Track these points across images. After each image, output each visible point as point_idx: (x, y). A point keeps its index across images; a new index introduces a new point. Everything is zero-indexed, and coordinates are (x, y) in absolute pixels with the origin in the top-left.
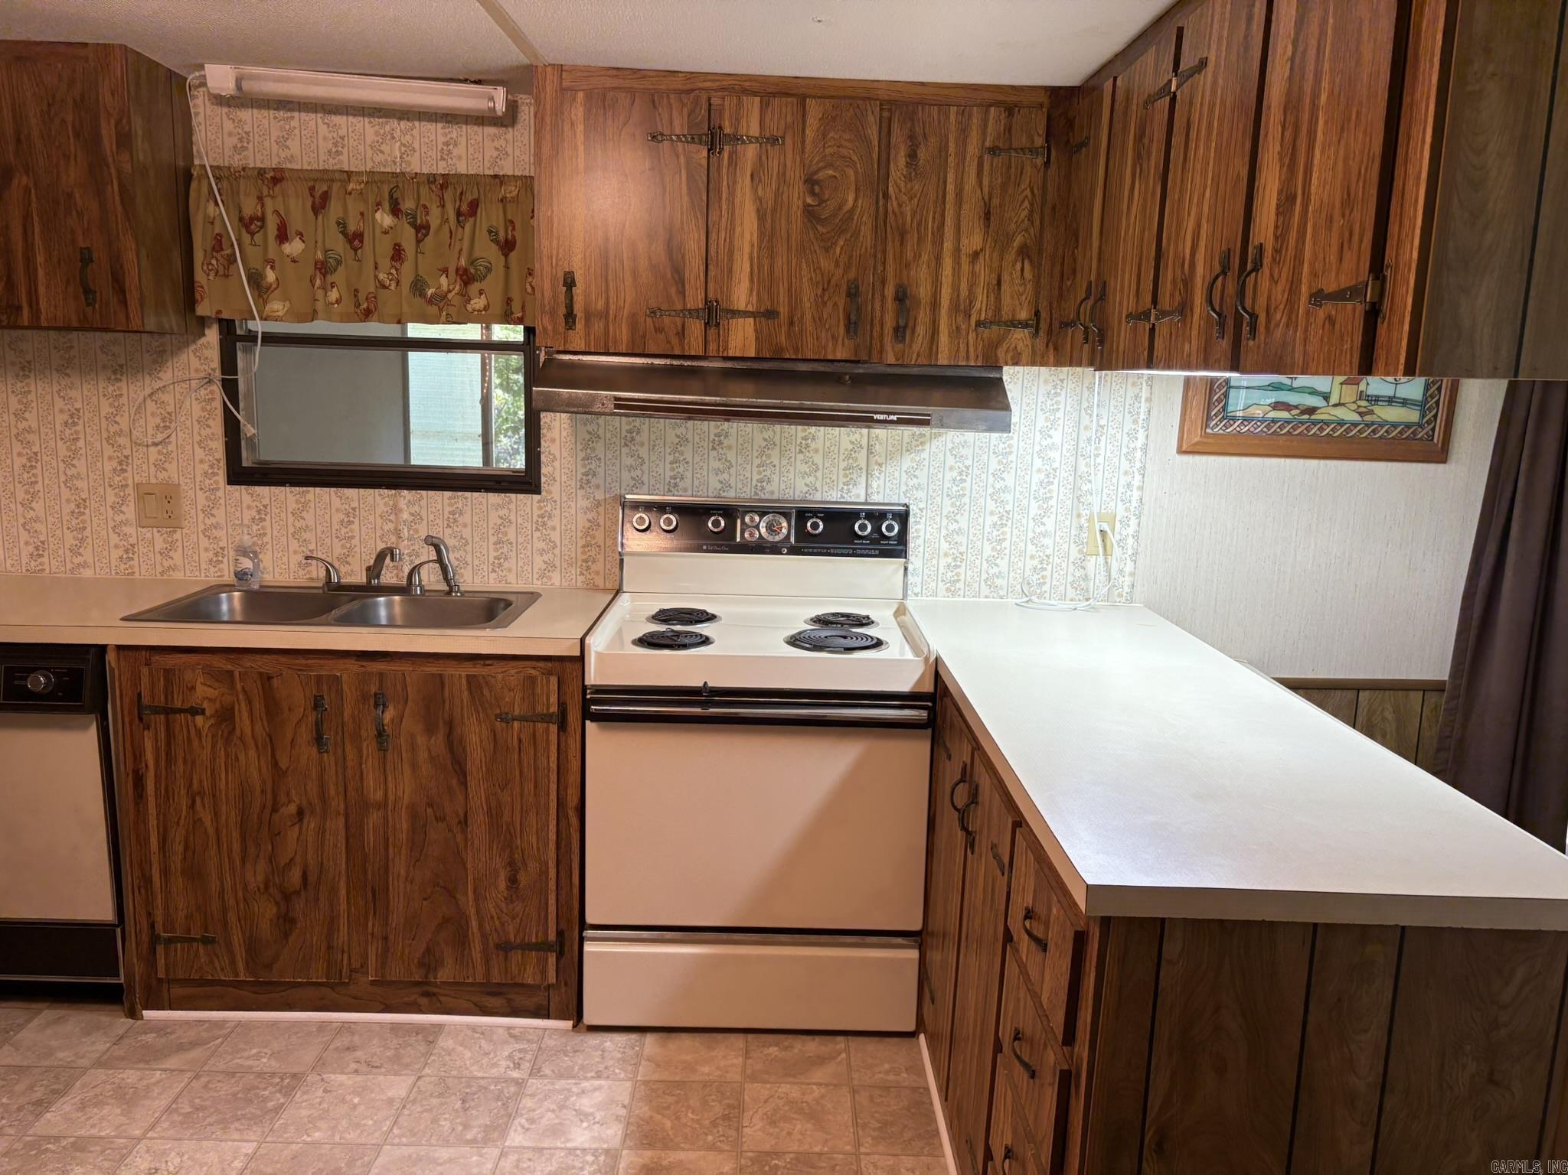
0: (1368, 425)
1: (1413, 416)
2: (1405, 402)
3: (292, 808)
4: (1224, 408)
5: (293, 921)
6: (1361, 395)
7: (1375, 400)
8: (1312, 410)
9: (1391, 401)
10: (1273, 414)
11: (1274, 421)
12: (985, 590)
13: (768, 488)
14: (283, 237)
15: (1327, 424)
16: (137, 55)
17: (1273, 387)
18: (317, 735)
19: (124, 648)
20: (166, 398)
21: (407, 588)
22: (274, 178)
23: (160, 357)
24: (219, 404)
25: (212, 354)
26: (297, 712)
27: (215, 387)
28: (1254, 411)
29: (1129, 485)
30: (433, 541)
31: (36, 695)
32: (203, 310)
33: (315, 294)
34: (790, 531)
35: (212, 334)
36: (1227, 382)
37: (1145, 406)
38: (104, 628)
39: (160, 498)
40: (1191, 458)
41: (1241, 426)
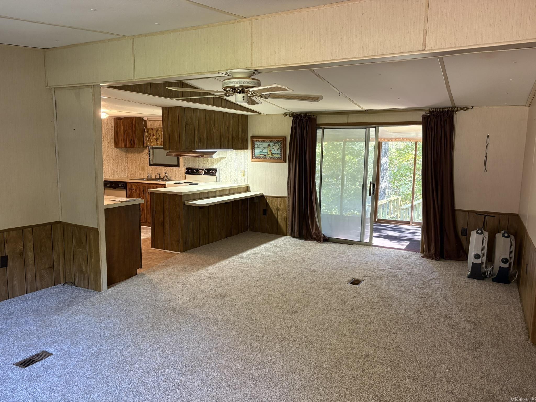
1: (279, 156)
2: (277, 154)
4: (255, 155)
6: (272, 153)
7: (273, 153)
8: (266, 155)
9: (276, 154)
10: (261, 156)
11: (261, 157)
14: (153, 136)
16: (137, 117)
17: (261, 152)
18: (143, 192)
19: (128, 182)
20: (144, 155)
21: (163, 179)
22: (152, 129)
23: (143, 150)
24: (148, 156)
25: (148, 150)
26: (142, 190)
27: (148, 154)
28: (258, 155)
29: (246, 166)
30: (165, 173)
31: (120, 187)
32: (145, 145)
33: (156, 143)
34: (204, 172)
35: (148, 148)
36: (255, 151)
37: (247, 155)
38: (127, 180)
39: (143, 168)
40: (253, 162)
41: (257, 157)
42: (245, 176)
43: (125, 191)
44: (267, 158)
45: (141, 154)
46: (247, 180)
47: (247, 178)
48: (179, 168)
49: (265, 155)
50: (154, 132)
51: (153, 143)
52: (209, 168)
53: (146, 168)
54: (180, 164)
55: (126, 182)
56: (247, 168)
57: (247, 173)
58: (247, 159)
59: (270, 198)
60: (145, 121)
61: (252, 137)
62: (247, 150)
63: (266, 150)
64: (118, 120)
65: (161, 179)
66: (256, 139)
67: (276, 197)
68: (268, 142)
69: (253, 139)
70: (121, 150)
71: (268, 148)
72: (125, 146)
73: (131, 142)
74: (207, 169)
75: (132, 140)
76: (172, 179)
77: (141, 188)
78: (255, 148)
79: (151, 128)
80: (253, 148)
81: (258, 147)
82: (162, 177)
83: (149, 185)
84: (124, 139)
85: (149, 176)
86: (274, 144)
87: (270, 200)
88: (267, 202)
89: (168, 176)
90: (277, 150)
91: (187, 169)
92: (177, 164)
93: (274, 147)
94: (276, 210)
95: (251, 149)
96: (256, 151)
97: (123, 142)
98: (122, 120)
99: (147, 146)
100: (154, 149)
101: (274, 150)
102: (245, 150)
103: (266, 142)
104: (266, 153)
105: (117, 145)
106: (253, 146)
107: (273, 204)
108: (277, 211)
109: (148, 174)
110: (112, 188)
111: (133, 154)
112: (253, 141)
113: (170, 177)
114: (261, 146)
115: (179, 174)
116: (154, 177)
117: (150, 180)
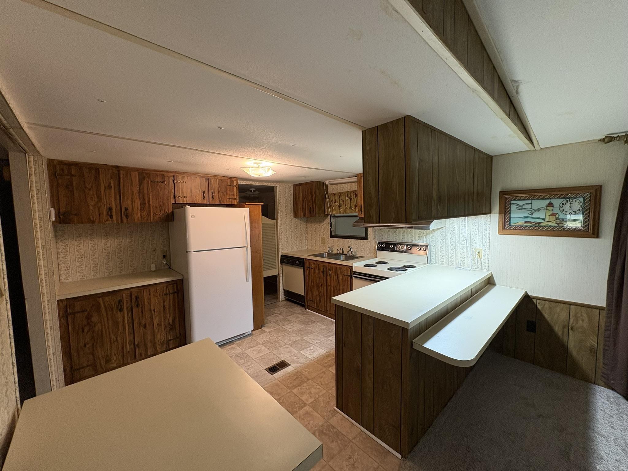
0: (561, 227)
1: (579, 224)
2: (575, 220)
3: (321, 284)
4: (509, 223)
5: (321, 301)
6: (557, 219)
7: (563, 220)
8: (539, 223)
9: (569, 220)
10: (526, 224)
11: (526, 226)
12: (450, 264)
13: (404, 240)
14: (335, 202)
15: (546, 227)
16: (317, 182)
17: (525, 217)
18: (323, 274)
19: (306, 259)
20: (324, 226)
21: (347, 255)
22: (335, 194)
23: (324, 220)
24: (329, 226)
25: (329, 219)
26: (322, 270)
27: (329, 224)
28: (519, 224)
29: (485, 242)
30: (349, 247)
31: (297, 264)
32: (326, 213)
33: (338, 210)
34: (405, 248)
35: (329, 216)
36: (510, 216)
37: (489, 223)
38: (305, 256)
39: (323, 240)
40: (503, 235)
41: (516, 227)
42: (483, 258)
43: (303, 270)
44: (543, 228)
45: (321, 224)
46: (487, 265)
47: (487, 262)
48: (367, 241)
49: (536, 224)
50: (337, 198)
51: (335, 211)
52: (413, 242)
53: (327, 240)
54: (368, 236)
55: (304, 259)
56: (488, 244)
57: (487, 253)
58: (488, 230)
59: (547, 302)
60: (327, 186)
61: (503, 193)
62: (488, 215)
63: (541, 214)
64: (297, 187)
65: (344, 254)
66: (515, 196)
67: (563, 303)
68: (547, 199)
69: (507, 196)
70: (301, 220)
71: (547, 209)
72: (304, 216)
73: (310, 211)
74: (410, 245)
75: (312, 208)
76: (358, 255)
77: (321, 268)
78: (510, 210)
79: (333, 194)
80: (505, 211)
81: (519, 208)
82: (345, 253)
83: (330, 265)
84: (303, 208)
85: (330, 249)
86: (565, 202)
87: (546, 305)
88: (539, 309)
89: (353, 250)
90: (574, 213)
91: (379, 243)
92: (365, 235)
93: (566, 207)
94: (564, 327)
95: (499, 213)
96: (512, 215)
97: (301, 211)
98: (301, 186)
99: (328, 215)
100: (336, 218)
101: (564, 212)
102: (485, 216)
103: (541, 199)
104: (539, 218)
105: (296, 216)
106: (506, 206)
107: (556, 316)
108: (566, 330)
109: (329, 248)
110: (289, 265)
111: (313, 225)
112: (506, 199)
113: (356, 252)
114: (529, 206)
115: (368, 249)
116: (335, 252)
117: (331, 255)
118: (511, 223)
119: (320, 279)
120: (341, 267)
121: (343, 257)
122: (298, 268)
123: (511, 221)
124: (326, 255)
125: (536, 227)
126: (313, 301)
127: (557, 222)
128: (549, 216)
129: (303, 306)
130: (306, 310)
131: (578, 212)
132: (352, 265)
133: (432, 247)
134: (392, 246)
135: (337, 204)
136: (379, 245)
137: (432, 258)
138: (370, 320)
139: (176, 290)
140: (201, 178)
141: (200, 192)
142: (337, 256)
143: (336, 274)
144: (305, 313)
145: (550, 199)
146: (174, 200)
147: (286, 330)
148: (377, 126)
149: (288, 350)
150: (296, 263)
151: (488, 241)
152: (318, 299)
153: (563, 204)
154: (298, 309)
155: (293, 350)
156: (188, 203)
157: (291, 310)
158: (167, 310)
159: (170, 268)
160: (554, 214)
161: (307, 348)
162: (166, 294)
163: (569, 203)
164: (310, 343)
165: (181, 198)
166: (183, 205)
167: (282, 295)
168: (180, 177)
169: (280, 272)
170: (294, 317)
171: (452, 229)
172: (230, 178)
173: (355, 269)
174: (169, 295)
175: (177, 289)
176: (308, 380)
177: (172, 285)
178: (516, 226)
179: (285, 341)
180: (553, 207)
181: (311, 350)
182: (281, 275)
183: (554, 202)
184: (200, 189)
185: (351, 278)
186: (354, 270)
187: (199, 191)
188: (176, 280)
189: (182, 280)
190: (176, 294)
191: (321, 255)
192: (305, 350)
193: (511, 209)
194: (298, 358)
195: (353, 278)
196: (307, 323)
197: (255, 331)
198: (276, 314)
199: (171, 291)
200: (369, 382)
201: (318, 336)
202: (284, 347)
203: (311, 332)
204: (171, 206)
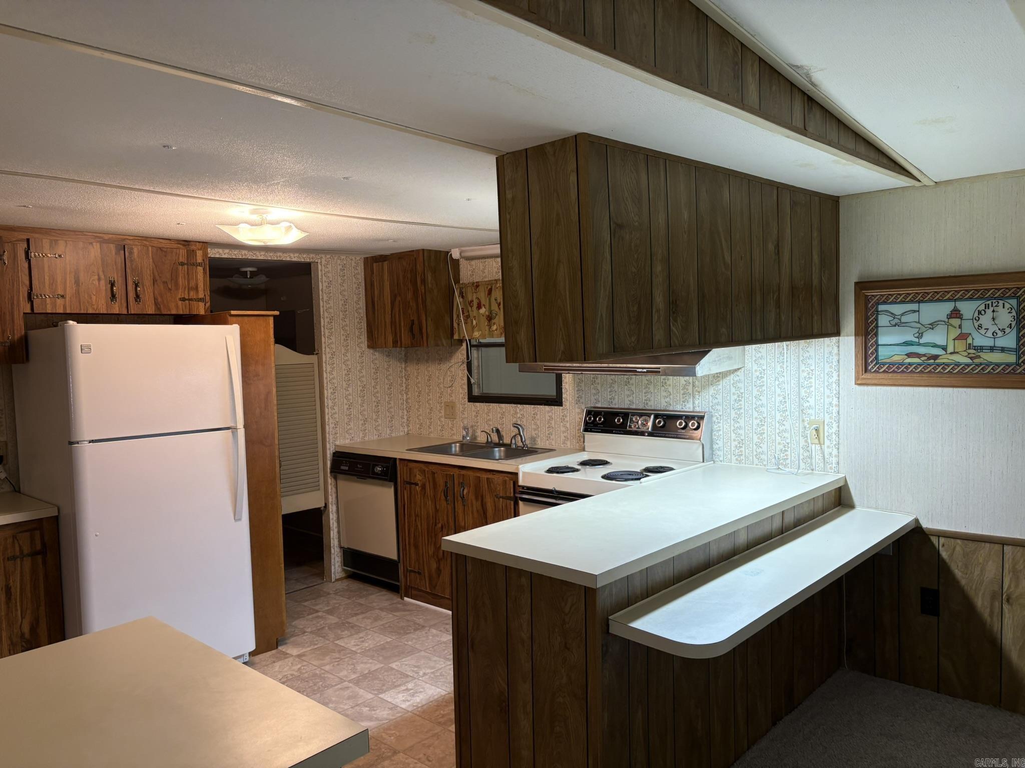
0: (978, 365)
3: (440, 525)
4: (876, 358)
5: (440, 571)
6: (970, 346)
7: (981, 348)
8: (935, 357)
9: (992, 349)
11: (910, 364)
12: (756, 461)
13: (650, 403)
14: (479, 307)
15: (948, 365)
16: (430, 251)
17: (907, 344)
18: (446, 497)
19: (401, 460)
20: (452, 369)
21: (510, 445)
22: (477, 285)
23: (451, 354)
24: (466, 371)
25: (465, 352)
26: (441, 487)
27: (465, 365)
28: (896, 359)
29: (831, 403)
30: (516, 426)
31: (377, 474)
32: (456, 337)
33: (487, 328)
34: (650, 424)
35: (464, 345)
36: (876, 342)
37: (835, 358)
38: (398, 452)
39: (450, 407)
40: (865, 388)
41: (889, 368)
42: (827, 442)
43: (392, 490)
44: (944, 368)
45: (444, 366)
46: (834, 460)
47: (835, 452)
48: (561, 408)
49: (929, 359)
50: (482, 295)
51: (479, 330)
52: (671, 408)
53: (459, 407)
54: (564, 396)
55: (395, 459)
56: (835, 409)
57: (834, 430)
58: (835, 375)
59: (959, 541)
60: (456, 263)
61: (862, 286)
62: (834, 339)
63: (938, 337)
64: (375, 264)
65: (504, 445)
66: (885, 292)
67: (990, 542)
68: (949, 300)
69: (869, 293)
70: (388, 356)
71: (949, 325)
72: (395, 344)
73: (411, 330)
74: (662, 416)
75: (416, 322)
76: (540, 444)
77: (441, 482)
78: (877, 327)
79: (473, 283)
80: (867, 331)
81: (893, 323)
82: (507, 440)
83: (463, 472)
84: (393, 323)
85: (467, 434)
86: (982, 307)
87: (958, 549)
88: (943, 561)
89: (527, 435)
90: (1000, 334)
91: (589, 413)
92: (555, 394)
93: (986, 320)
94: (993, 597)
95: (856, 335)
96: (882, 340)
97: (388, 329)
98: (386, 263)
99: (460, 341)
100: (484, 349)
101: (983, 331)
102: (827, 340)
103: (938, 300)
104: (935, 346)
105: (373, 343)
106: (867, 318)
107: (977, 572)
108: (997, 604)
109: (465, 428)
110: (355, 478)
111: (422, 367)
112: (867, 299)
113: (533, 439)
114: (913, 317)
115: (563, 429)
116: (482, 439)
117: (470, 448)
118: (880, 358)
119: (437, 511)
120: (490, 476)
121: (500, 451)
122: (382, 485)
123: (880, 354)
124: (456, 448)
125: (930, 365)
126: (419, 573)
127: (969, 354)
128: (954, 340)
129: (394, 589)
130: (402, 598)
131: (1008, 330)
132: (518, 469)
133: (714, 419)
134: (619, 420)
135: (483, 311)
136: (590, 419)
137: (715, 446)
138: (524, 581)
139: (39, 547)
140: (105, 246)
141: (103, 282)
142: (484, 450)
143: (479, 496)
144: (399, 606)
145: (955, 300)
146: (29, 306)
147: (344, 649)
148: (526, 149)
149: (346, 693)
150: (374, 473)
151: (835, 402)
152: (434, 566)
153: (980, 313)
154: (380, 598)
155: (361, 692)
156: (68, 311)
157: (362, 601)
158: (16, 599)
159: (16, 490)
160: (963, 337)
161: (399, 686)
162: (14, 558)
163: (991, 309)
164: (407, 676)
165: (48, 300)
166: (56, 320)
167: (336, 564)
168: (46, 243)
169: (332, 499)
170: (368, 618)
171: (758, 374)
172: (186, 243)
173: (523, 480)
174: (22, 560)
175: (44, 544)
176: (395, 752)
177: (28, 534)
178: (890, 364)
179: (342, 674)
180: (961, 319)
181: (407, 690)
182: (332, 508)
183: (962, 306)
184: (101, 273)
185: (516, 505)
186: (521, 482)
187: (99, 279)
188: (40, 520)
189: (56, 519)
190: (39, 558)
191: (444, 449)
192: (392, 692)
193: (880, 325)
194: (372, 708)
195: (521, 503)
196: (401, 631)
197: (261, 656)
198: (320, 614)
199: (26, 550)
200: (525, 725)
201: (430, 659)
202: (339, 686)
203: (413, 651)
204: (20, 323)
